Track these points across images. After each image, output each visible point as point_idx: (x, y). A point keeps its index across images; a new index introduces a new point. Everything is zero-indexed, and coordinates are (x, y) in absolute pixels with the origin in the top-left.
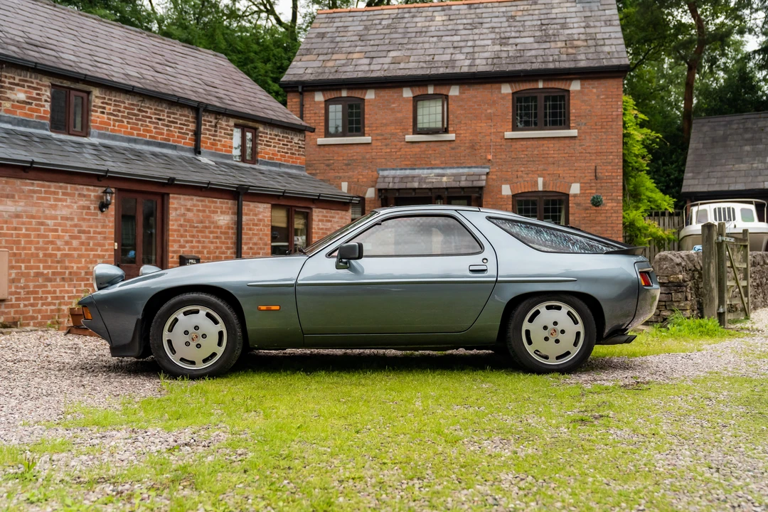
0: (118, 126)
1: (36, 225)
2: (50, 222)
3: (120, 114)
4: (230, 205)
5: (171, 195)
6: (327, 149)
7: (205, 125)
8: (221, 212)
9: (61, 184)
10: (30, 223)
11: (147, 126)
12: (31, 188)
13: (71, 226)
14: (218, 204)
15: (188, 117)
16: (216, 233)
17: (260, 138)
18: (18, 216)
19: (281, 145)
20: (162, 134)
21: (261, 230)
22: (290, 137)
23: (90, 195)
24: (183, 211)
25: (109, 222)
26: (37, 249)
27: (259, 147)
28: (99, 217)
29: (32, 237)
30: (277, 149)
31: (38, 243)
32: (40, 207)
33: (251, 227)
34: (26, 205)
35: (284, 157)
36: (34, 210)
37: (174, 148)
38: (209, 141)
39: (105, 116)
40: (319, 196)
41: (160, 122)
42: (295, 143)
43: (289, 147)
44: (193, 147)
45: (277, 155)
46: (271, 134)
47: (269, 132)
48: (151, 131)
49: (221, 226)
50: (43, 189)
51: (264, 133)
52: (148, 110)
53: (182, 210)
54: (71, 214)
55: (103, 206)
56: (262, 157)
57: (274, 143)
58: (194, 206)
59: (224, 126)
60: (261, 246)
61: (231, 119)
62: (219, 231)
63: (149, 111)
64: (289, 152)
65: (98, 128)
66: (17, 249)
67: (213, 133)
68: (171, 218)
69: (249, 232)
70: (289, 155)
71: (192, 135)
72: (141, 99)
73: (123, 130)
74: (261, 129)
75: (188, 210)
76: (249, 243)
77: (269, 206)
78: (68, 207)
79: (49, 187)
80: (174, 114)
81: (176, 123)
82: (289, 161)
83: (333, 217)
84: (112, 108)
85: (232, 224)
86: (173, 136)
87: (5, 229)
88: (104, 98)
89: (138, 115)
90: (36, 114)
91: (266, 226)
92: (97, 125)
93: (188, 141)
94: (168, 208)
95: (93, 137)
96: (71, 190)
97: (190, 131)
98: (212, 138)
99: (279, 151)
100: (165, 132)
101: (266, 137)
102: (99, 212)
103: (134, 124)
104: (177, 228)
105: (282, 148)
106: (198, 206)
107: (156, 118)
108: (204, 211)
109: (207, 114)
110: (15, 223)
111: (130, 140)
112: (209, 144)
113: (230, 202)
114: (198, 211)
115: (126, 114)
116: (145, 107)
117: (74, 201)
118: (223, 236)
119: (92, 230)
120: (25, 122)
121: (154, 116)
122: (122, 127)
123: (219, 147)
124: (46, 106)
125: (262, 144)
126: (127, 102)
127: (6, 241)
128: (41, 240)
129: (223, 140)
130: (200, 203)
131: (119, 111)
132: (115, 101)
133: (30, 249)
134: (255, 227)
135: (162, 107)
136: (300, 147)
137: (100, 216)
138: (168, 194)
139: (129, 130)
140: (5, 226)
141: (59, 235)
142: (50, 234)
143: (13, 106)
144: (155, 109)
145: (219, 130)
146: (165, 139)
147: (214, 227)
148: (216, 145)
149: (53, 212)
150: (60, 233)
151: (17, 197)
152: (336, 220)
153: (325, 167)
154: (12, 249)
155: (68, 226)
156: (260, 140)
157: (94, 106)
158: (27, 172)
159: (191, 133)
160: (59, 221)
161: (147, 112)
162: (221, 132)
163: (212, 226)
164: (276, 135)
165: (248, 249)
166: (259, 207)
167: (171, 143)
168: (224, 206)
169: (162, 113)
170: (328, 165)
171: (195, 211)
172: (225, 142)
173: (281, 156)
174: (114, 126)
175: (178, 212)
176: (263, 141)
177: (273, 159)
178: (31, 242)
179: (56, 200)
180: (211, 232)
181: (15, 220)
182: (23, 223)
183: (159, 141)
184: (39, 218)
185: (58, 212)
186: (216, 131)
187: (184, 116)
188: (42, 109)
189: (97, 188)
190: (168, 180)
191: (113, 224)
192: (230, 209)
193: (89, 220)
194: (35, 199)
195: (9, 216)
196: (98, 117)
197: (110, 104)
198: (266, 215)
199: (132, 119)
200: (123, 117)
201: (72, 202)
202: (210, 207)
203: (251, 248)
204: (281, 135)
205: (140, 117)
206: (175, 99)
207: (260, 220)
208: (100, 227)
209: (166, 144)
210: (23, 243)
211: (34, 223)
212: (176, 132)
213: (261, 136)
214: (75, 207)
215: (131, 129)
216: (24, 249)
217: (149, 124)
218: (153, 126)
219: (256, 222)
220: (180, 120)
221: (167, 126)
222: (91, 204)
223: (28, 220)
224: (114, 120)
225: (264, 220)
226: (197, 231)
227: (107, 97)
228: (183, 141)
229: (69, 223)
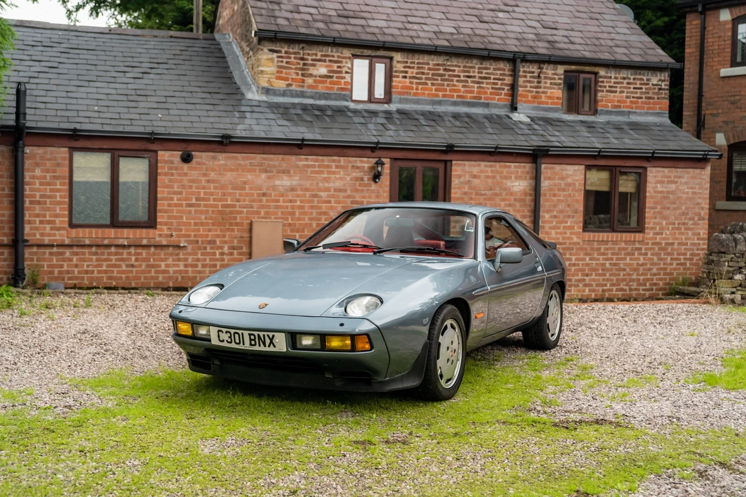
0: (421, 89)
1: (310, 197)
2: (323, 194)
3: (424, 77)
4: (527, 169)
5: (453, 162)
6: (732, 82)
7: (526, 77)
8: (516, 178)
9: (334, 158)
10: (305, 196)
11: (454, 85)
12: (306, 163)
13: (344, 197)
14: (513, 169)
15: (504, 70)
16: (509, 200)
17: (600, 84)
18: (293, 189)
19: (632, 90)
20: (472, 92)
21: (570, 195)
22: (645, 78)
23: (364, 167)
24: (467, 178)
25: (384, 192)
26: (311, 219)
27: (599, 94)
28: (372, 188)
29: (306, 208)
30: (625, 94)
31: (312, 214)
32: (313, 180)
33: (556, 192)
34: (301, 179)
35: (636, 103)
36: (308, 184)
37: (487, 105)
38: (530, 94)
39: (407, 80)
40: (653, 153)
41: (469, 80)
42: (653, 85)
43: (644, 90)
44: (508, 103)
45: (625, 102)
46: (616, 78)
47: (613, 76)
48: (459, 91)
49: (516, 193)
50: (317, 164)
51: (605, 77)
52: (455, 68)
53: (467, 176)
54: (344, 185)
55: (376, 177)
56: (603, 106)
57: (621, 87)
58: (482, 171)
59: (550, 76)
60: (570, 213)
61: (559, 67)
62: (512, 198)
63: (457, 69)
64: (644, 96)
65: (400, 93)
66: (292, 220)
67: (535, 84)
68: (453, 186)
69: (553, 198)
70: (644, 100)
71: (508, 90)
72: (447, 57)
73: (426, 92)
74: (602, 72)
75: (475, 177)
76: (553, 211)
77: (584, 166)
78: (341, 179)
79: (323, 161)
80: (486, 69)
81: (489, 78)
82: (643, 108)
83: (680, 177)
84: (415, 71)
85: (530, 190)
86: (486, 93)
87: (281, 201)
88: (407, 62)
89: (444, 75)
90: (336, 86)
91: (577, 191)
92: (399, 90)
93: (503, 97)
94: (451, 175)
95: (395, 103)
96: (344, 162)
97: (506, 85)
98: (535, 90)
99: (627, 97)
100: (476, 89)
101: (610, 82)
102: (373, 183)
103: (439, 85)
104: (460, 196)
105: (632, 93)
106: (487, 172)
107: (464, 76)
108: (494, 177)
109: (528, 64)
110: (290, 196)
111: (434, 103)
112: (530, 98)
113: (528, 166)
114: (488, 177)
115: (430, 76)
116: (452, 66)
117: (347, 173)
118: (518, 204)
119: (365, 200)
120: (326, 95)
121: (462, 74)
122: (425, 89)
123: (543, 100)
124: (347, 78)
125: (603, 91)
126: (431, 62)
127: (282, 212)
128: (314, 211)
129: (549, 91)
130: (489, 169)
131: (423, 73)
132: (418, 63)
133: (304, 219)
134: (561, 193)
135: (472, 63)
136: (660, 89)
137: (374, 187)
138: (451, 161)
139: (434, 92)
140: (281, 199)
141: (331, 206)
142: (324, 205)
143: (315, 81)
144: (465, 67)
145: (543, 81)
146: (475, 98)
147: (507, 194)
148: (541, 97)
149: (326, 185)
150: (333, 204)
151: (292, 172)
152: (684, 180)
153: (729, 105)
154: (287, 219)
155: (341, 197)
156: (600, 86)
157: (396, 72)
158: (301, 149)
159: (507, 88)
160: (332, 193)
161: (454, 71)
162: (546, 83)
163: (504, 193)
164: (624, 78)
165: (551, 217)
166: (567, 170)
167: (482, 101)
168: (520, 170)
169: (471, 70)
170: (733, 103)
171: (482, 178)
172: (551, 93)
173: (631, 102)
174: (417, 89)
175: (462, 179)
176: (605, 87)
177: (620, 107)
178: (305, 213)
179: (329, 173)
180: (503, 200)
181: (290, 194)
182: (298, 196)
183: (469, 100)
184: (313, 190)
185: (331, 185)
186: (539, 82)
187: (499, 69)
188: (343, 81)
189: (371, 160)
190: (446, 147)
191: (388, 194)
192: (528, 173)
193: (363, 190)
194: (309, 173)
195: (285, 190)
196: (400, 82)
197: (413, 68)
198: (577, 178)
199: (437, 80)
200: (427, 79)
201: (346, 175)
202: (502, 172)
203: (555, 217)
204: (632, 77)
205: (447, 77)
206: (486, 53)
207: (569, 185)
208: (374, 198)
209: (476, 103)
210: (297, 213)
211: (308, 195)
212: (488, 89)
213: (603, 82)
214: (348, 179)
215: (436, 90)
216: (299, 219)
217: (456, 83)
218: (461, 84)
219: (563, 186)
220: (494, 74)
221: (478, 83)
222: (365, 175)
223: (302, 193)
224: (417, 83)
225: (574, 184)
226: (485, 199)
227: (409, 61)
228: (497, 97)
229: (342, 194)
